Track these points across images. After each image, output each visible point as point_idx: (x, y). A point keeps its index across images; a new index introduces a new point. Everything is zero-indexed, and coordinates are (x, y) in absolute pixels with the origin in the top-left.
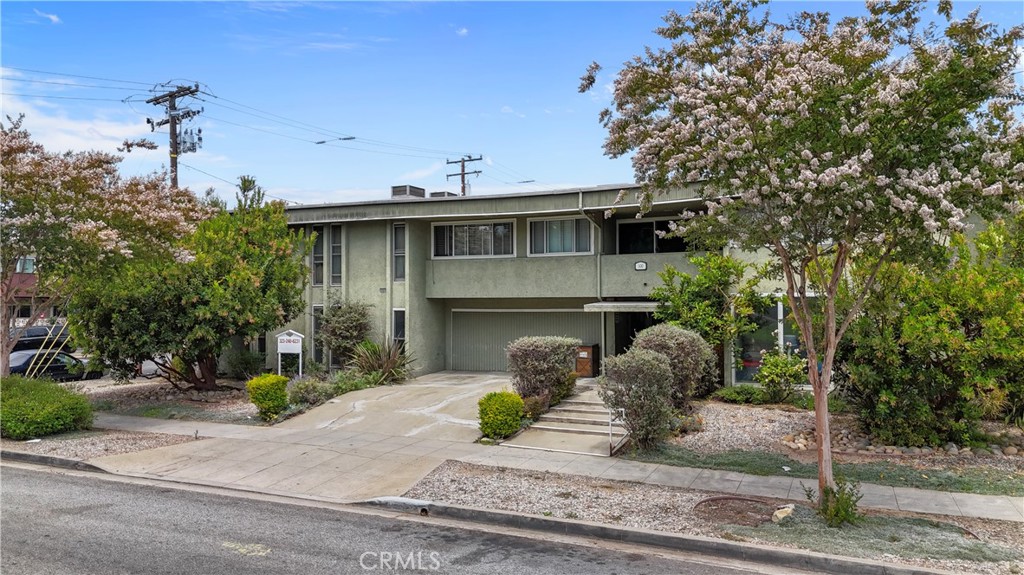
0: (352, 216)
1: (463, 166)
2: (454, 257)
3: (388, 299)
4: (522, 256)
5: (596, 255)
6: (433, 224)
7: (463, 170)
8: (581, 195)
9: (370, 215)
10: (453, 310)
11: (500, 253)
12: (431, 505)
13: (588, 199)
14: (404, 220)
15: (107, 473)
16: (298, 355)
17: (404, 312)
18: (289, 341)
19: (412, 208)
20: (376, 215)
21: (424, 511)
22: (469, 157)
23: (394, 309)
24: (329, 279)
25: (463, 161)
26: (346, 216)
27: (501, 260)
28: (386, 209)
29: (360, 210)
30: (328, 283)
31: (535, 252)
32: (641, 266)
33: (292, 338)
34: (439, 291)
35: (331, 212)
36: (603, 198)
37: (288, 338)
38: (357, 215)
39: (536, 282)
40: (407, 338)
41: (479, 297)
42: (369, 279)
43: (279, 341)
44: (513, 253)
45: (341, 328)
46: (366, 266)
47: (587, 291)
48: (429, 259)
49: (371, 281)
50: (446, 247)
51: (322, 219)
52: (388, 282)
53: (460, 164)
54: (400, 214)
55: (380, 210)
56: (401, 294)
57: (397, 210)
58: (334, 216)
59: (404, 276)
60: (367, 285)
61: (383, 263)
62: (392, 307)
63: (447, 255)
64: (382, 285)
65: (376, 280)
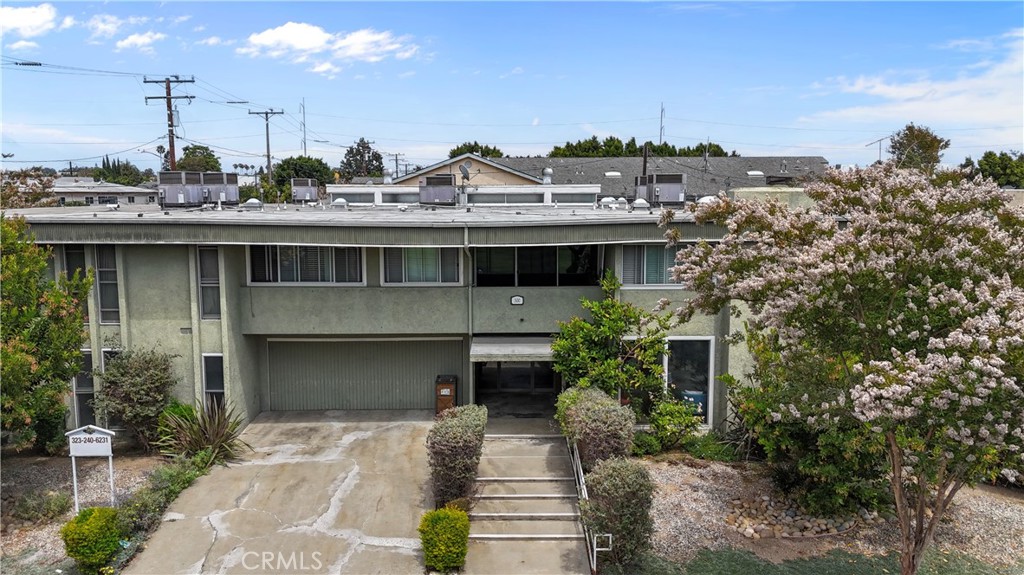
0: (138, 237)
1: (168, 89)
2: (280, 284)
3: (196, 342)
4: (374, 285)
7: (169, 93)
8: (466, 231)
9: (168, 237)
10: (269, 340)
11: (344, 282)
13: (475, 235)
14: (215, 246)
16: (106, 457)
17: (221, 359)
18: (90, 440)
19: (233, 231)
20: (177, 237)
23: (204, 354)
24: (97, 315)
25: (168, 82)
26: (128, 237)
27: (347, 287)
28: (192, 231)
29: (153, 230)
30: (97, 321)
31: (391, 281)
32: (517, 300)
33: (94, 436)
34: (259, 328)
35: (103, 231)
36: (492, 235)
37: (88, 436)
38: (147, 236)
39: (394, 316)
40: (227, 392)
41: (318, 333)
42: (163, 316)
43: (71, 440)
44: (361, 281)
45: (137, 393)
46: (157, 299)
47: (456, 326)
48: (244, 285)
49: (166, 318)
50: (269, 272)
51: (87, 238)
52: (195, 320)
53: (164, 85)
54: (215, 238)
55: (183, 231)
56: (216, 336)
57: (210, 233)
58: (108, 236)
59: (218, 312)
60: (159, 323)
61: (184, 296)
62: (201, 352)
63: (270, 281)
64: (185, 324)
65: (175, 318)
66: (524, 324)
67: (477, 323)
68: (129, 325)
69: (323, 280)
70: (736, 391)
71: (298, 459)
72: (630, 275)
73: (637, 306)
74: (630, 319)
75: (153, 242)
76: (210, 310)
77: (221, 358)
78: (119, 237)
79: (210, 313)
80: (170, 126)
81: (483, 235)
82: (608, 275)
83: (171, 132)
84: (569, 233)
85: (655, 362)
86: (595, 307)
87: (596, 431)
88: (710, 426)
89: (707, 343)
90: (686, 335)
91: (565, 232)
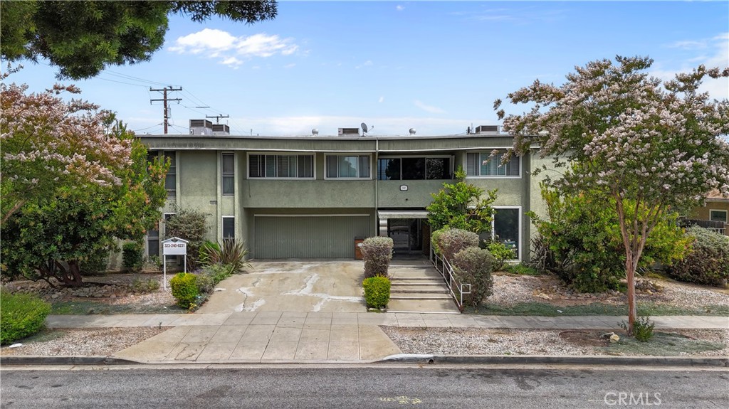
0: (191, 145)
1: (165, 94)
2: (266, 178)
3: (219, 209)
4: (320, 179)
5: (374, 179)
6: (248, 154)
7: (165, 97)
8: (377, 142)
9: (208, 146)
10: (255, 215)
11: (303, 177)
12: (435, 357)
13: (383, 145)
14: (233, 151)
15: (139, 363)
16: (184, 256)
18: (174, 246)
19: (244, 142)
20: (213, 146)
21: (431, 361)
22: (171, 87)
23: (223, 216)
25: (165, 90)
26: (185, 146)
27: (305, 181)
28: (222, 142)
29: (199, 141)
31: (330, 177)
32: (404, 188)
33: (177, 243)
34: (254, 204)
35: (171, 142)
36: (392, 145)
37: (173, 243)
38: (196, 145)
39: (332, 197)
40: (237, 238)
41: (287, 207)
42: (200, 193)
43: (164, 246)
44: (313, 177)
45: (190, 233)
46: (197, 184)
47: (368, 204)
48: (246, 179)
49: (202, 195)
50: (259, 171)
51: (162, 146)
52: (219, 196)
53: (163, 92)
54: (235, 146)
55: (216, 142)
56: (231, 206)
57: (232, 143)
58: (174, 145)
59: (233, 192)
60: (198, 198)
61: (213, 182)
62: (222, 215)
63: (260, 176)
64: (214, 199)
65: (207, 195)
66: (408, 202)
67: (380, 201)
68: (181, 199)
69: (290, 176)
70: (536, 221)
71: (281, 272)
72: (471, 170)
73: (476, 187)
74: (473, 193)
75: (199, 149)
76: (229, 190)
77: (234, 218)
78: (180, 146)
79: (227, 192)
80: (165, 117)
81: (386, 145)
82: (459, 169)
83: (166, 121)
84: (437, 143)
85: (488, 215)
86: (452, 186)
87: (458, 241)
88: (520, 260)
89: (518, 209)
90: (505, 205)
91: (434, 143)
